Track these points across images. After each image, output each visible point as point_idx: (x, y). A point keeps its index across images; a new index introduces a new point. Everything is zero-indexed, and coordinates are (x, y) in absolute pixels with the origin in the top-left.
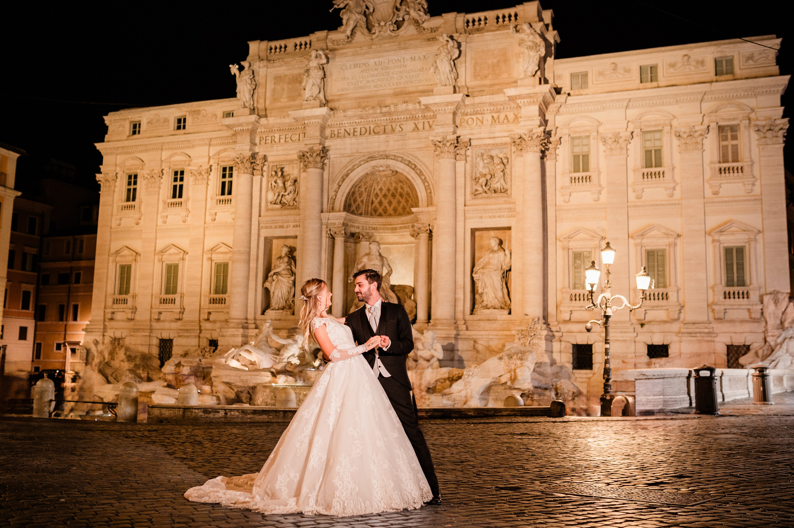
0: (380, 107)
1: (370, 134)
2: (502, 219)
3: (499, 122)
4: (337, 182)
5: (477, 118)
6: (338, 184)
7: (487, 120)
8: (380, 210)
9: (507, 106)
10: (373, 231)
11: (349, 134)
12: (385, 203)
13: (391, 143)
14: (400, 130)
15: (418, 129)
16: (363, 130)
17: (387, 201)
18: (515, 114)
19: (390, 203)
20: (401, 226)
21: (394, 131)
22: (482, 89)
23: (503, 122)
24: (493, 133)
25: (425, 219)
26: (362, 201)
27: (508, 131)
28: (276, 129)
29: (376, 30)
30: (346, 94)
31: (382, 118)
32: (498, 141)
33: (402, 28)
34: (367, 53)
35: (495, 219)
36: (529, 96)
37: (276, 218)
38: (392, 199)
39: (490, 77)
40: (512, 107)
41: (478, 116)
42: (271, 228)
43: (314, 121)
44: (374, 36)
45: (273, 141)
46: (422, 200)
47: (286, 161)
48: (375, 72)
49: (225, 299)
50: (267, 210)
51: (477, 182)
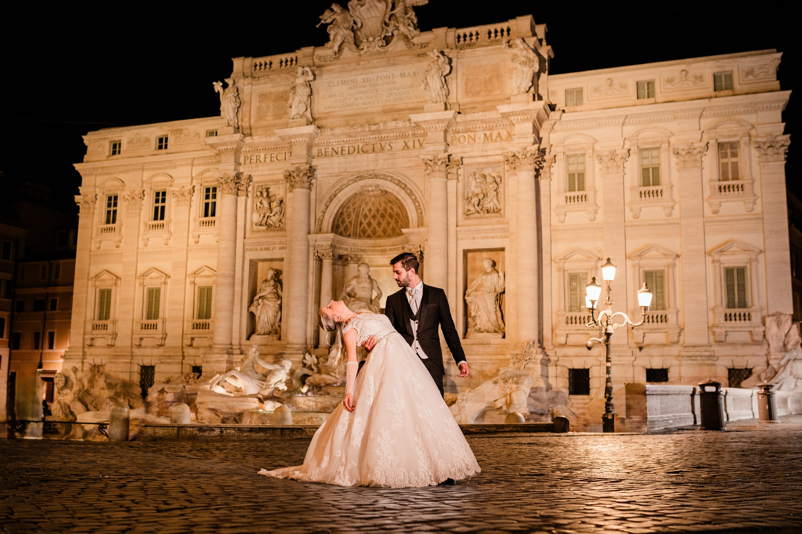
0: (369, 125)
1: (358, 152)
2: (495, 240)
3: (492, 140)
4: (325, 202)
5: (469, 136)
6: (326, 204)
7: (479, 138)
8: (369, 232)
9: (500, 123)
10: (362, 253)
11: (337, 153)
12: (374, 223)
13: (381, 162)
14: (390, 148)
15: (408, 148)
16: (351, 149)
17: (376, 222)
18: (508, 132)
19: (379, 224)
20: (391, 247)
21: (383, 149)
22: (474, 106)
23: (496, 140)
24: (486, 151)
25: (416, 240)
26: (350, 223)
27: (502, 149)
28: (261, 148)
29: (364, 45)
30: (333, 112)
31: (371, 137)
32: (491, 159)
33: (391, 44)
34: (355, 69)
35: (488, 240)
36: (523, 113)
37: (261, 240)
38: (381, 220)
39: (483, 93)
40: (505, 124)
41: (470, 134)
42: (257, 249)
43: (301, 140)
44: (362, 52)
45: (258, 161)
46: (413, 221)
47: (272, 181)
48: (364, 89)
49: (209, 324)
50: (253, 232)
51: (469, 202)
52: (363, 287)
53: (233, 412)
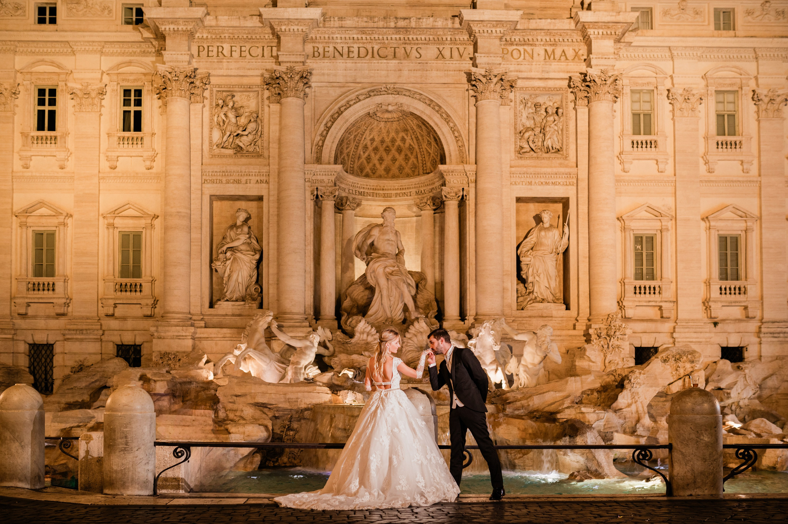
0: (396, 18)
1: (373, 57)
2: (556, 187)
3: (554, 58)
4: (324, 122)
5: (525, 50)
6: (326, 124)
7: (539, 55)
8: (368, 169)
9: (568, 37)
10: (360, 197)
11: (342, 55)
12: (375, 159)
13: (405, 73)
14: (418, 56)
15: (443, 57)
16: (363, 51)
17: (378, 157)
18: (575, 50)
19: (381, 160)
20: (399, 192)
21: (408, 56)
22: (531, 12)
23: (560, 59)
24: (548, 72)
25: (455, 181)
26: (348, 155)
27: (567, 72)
28: (227, 35)
31: (394, 37)
32: (551, 84)
35: (548, 187)
36: (606, 25)
37: (229, 168)
38: (384, 154)
40: (574, 40)
41: (526, 47)
42: (221, 182)
43: (296, 28)
45: (220, 54)
46: (451, 156)
47: (241, 86)
49: (141, 285)
50: (213, 156)
51: (522, 136)
52: (389, 240)
53: (296, 408)
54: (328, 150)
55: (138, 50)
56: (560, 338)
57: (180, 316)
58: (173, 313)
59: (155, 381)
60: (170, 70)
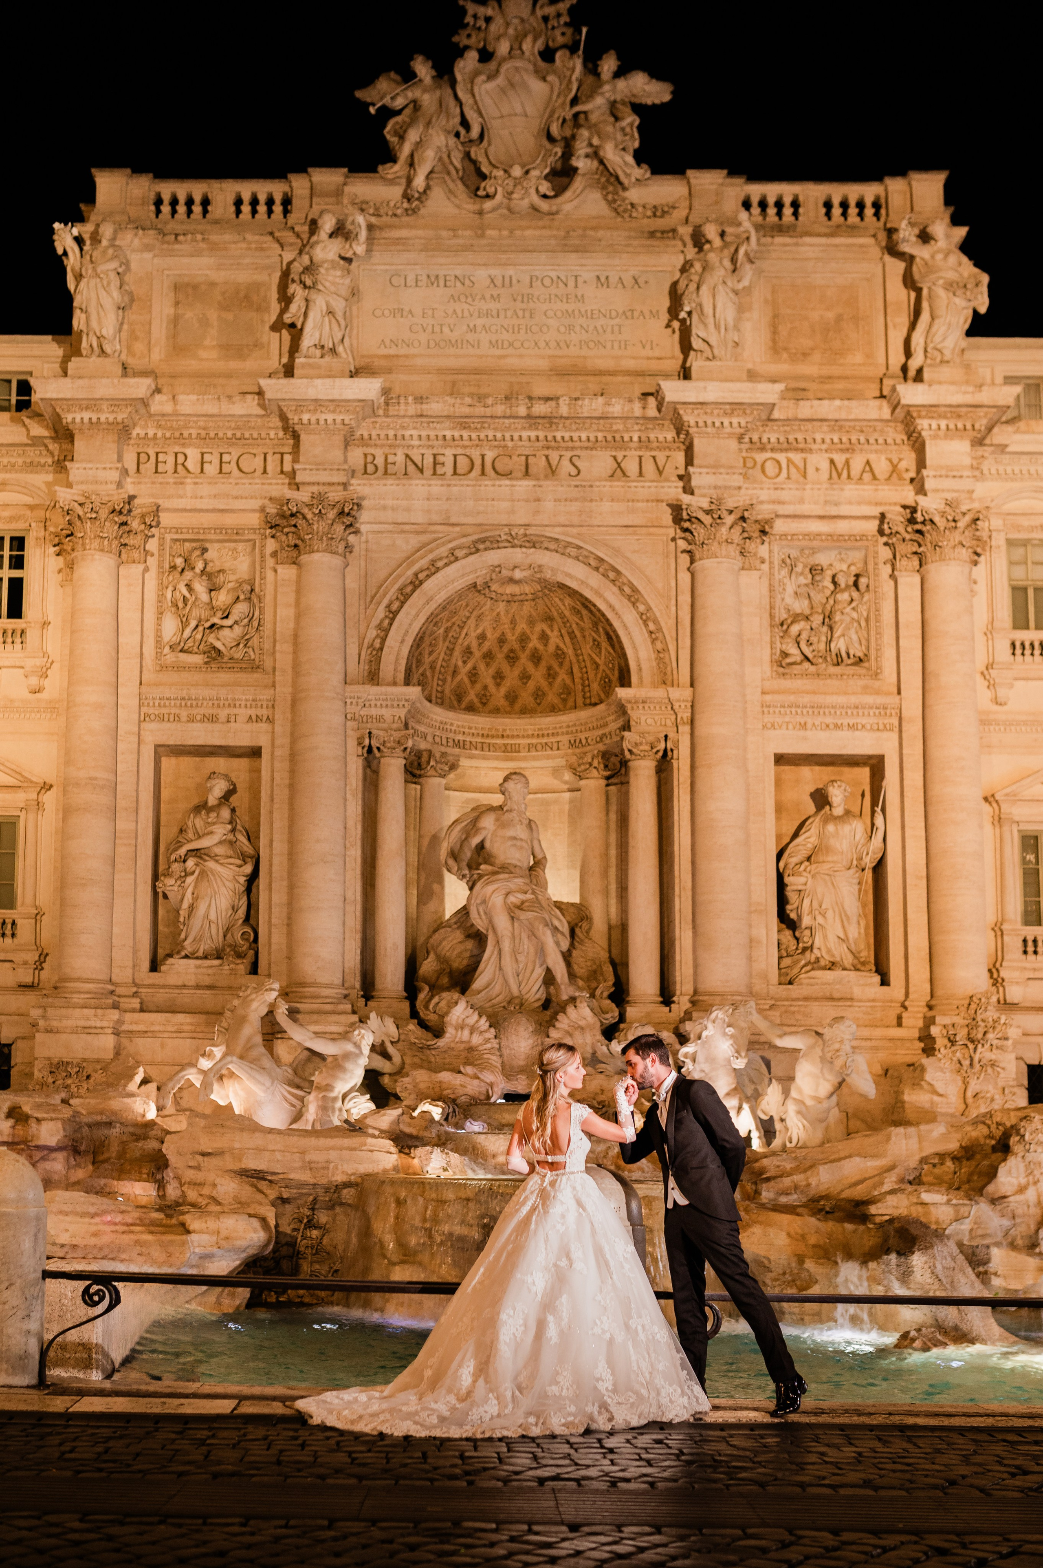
0: (530, 398)
1: (483, 473)
2: (857, 733)
3: (849, 477)
4: (385, 602)
5: (789, 461)
6: (388, 606)
7: (817, 469)
8: (472, 696)
9: (876, 435)
10: (456, 751)
11: (421, 471)
12: (486, 676)
13: (549, 505)
14: (574, 472)
15: (624, 474)
16: (463, 462)
17: (492, 671)
18: (890, 461)
19: (499, 677)
20: (534, 741)
21: (553, 472)
22: (802, 385)
23: (860, 479)
24: (836, 504)
25: (649, 721)
26: (432, 667)
27: (877, 504)
28: (194, 432)
29: (496, 184)
30: (406, 356)
31: (525, 434)
32: (842, 527)
33: (568, 194)
34: (469, 248)
35: (840, 734)
36: (955, 411)
37: (194, 692)
38: (505, 667)
39: (817, 356)
40: (889, 441)
41: (791, 455)
42: (177, 718)
43: (330, 417)
44: (488, 205)
45: (180, 467)
46: (640, 670)
47: (220, 530)
48: (493, 306)
49: (13, 923)
50: (163, 668)
51: (786, 632)
52: (515, 838)
53: (324, 1181)
54: (392, 658)
55: (20, 461)
56: (868, 1043)
57: (91, 986)
58: (79, 980)
59: (38, 1120)
60: (81, 499)
